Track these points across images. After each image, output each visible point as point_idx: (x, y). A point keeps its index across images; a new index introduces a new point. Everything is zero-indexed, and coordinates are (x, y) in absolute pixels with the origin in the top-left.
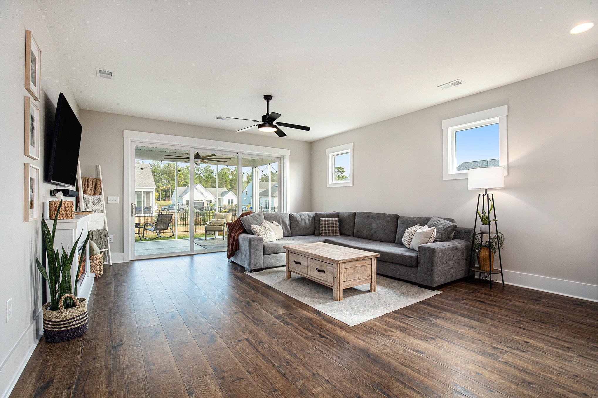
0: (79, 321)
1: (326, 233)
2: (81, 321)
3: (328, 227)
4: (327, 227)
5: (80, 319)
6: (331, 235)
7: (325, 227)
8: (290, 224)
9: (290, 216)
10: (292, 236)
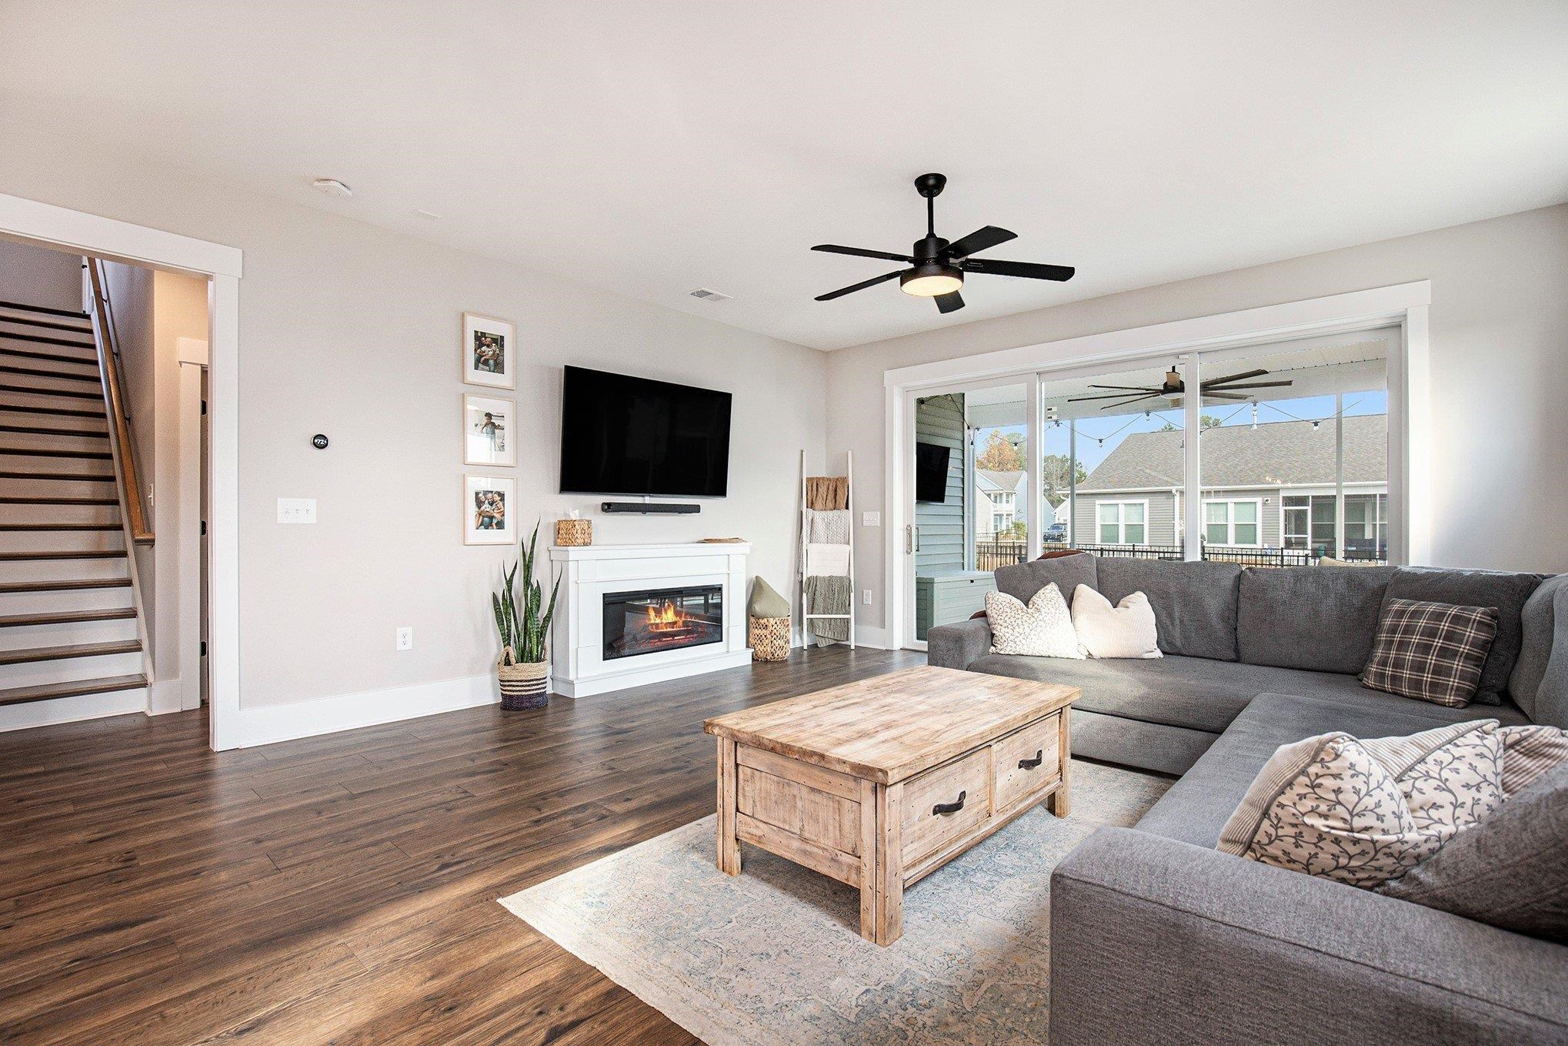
0: (514, 688)
2: (518, 688)
4: (1396, 646)
5: (518, 686)
6: (1406, 691)
7: (1390, 644)
8: (1232, 615)
9: (1239, 578)
10: (1237, 660)
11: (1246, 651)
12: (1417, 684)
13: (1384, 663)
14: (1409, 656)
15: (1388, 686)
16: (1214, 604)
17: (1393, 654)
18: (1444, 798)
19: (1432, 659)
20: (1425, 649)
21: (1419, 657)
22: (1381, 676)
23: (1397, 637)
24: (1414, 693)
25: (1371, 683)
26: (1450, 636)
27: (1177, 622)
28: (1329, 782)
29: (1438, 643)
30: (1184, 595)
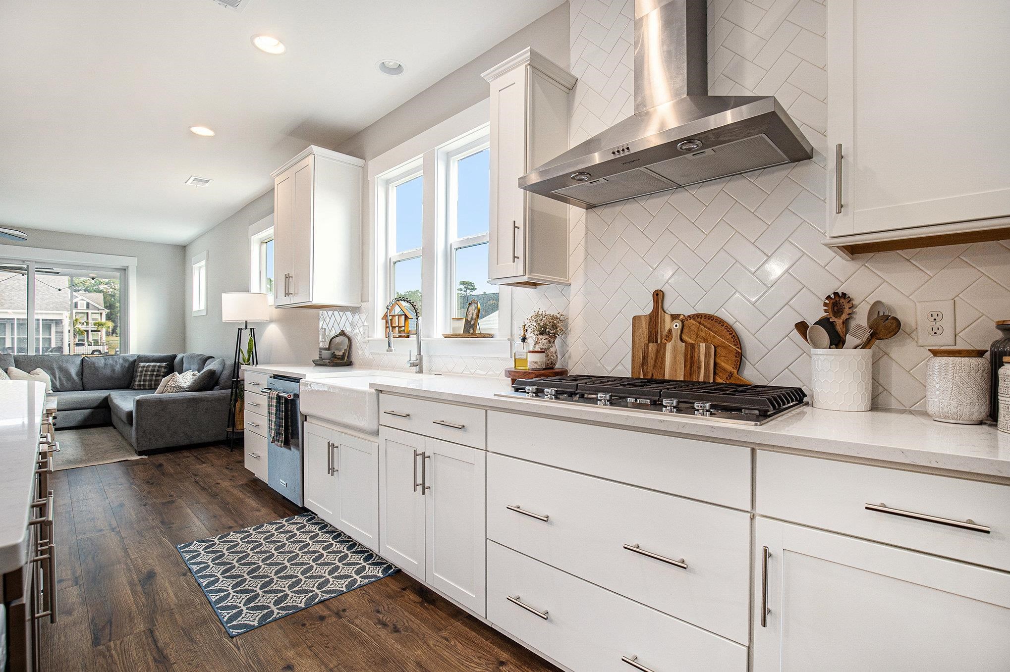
1: (140, 385)
3: (145, 375)
4: (143, 376)
6: (147, 387)
7: (141, 376)
8: (81, 373)
9: (82, 361)
10: (84, 390)
11: (87, 386)
12: (150, 385)
13: (140, 381)
14: (148, 378)
15: (142, 387)
16: (73, 370)
17: (143, 378)
18: (187, 381)
19: (154, 378)
20: (152, 375)
21: (151, 378)
22: (139, 385)
23: (143, 373)
24: (150, 387)
25: (136, 387)
26: (158, 371)
27: (58, 378)
28: (175, 379)
29: (155, 373)
30: (61, 369)
